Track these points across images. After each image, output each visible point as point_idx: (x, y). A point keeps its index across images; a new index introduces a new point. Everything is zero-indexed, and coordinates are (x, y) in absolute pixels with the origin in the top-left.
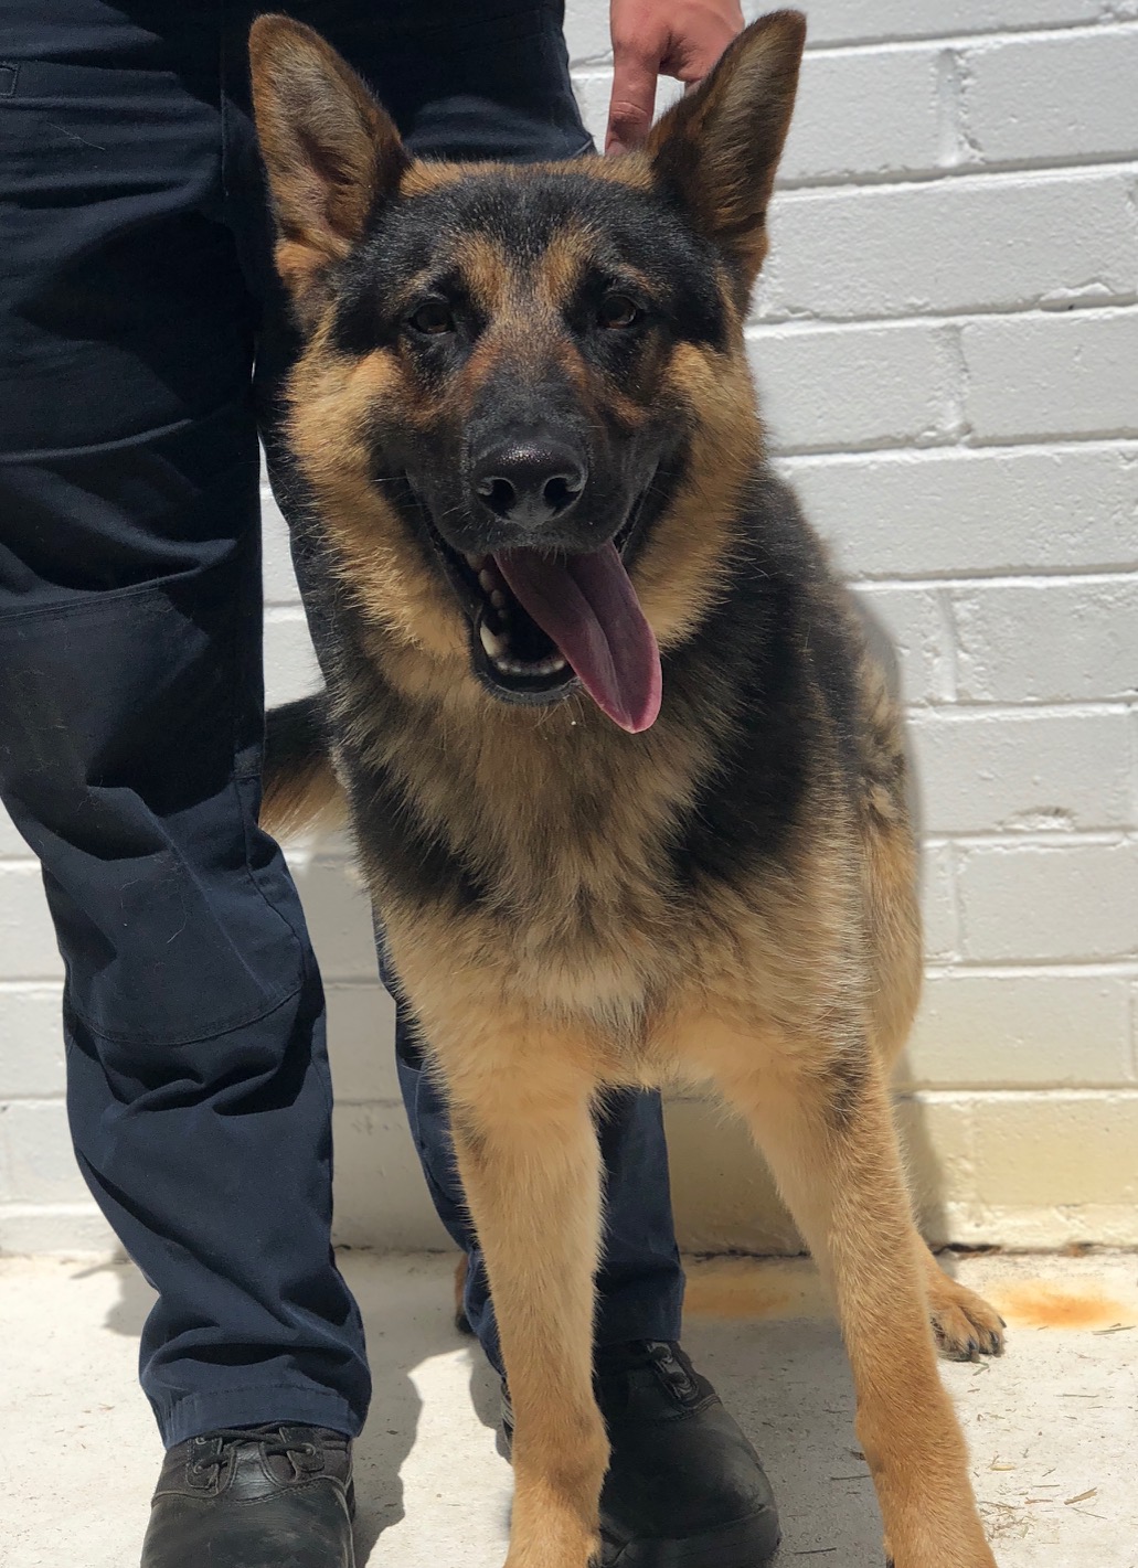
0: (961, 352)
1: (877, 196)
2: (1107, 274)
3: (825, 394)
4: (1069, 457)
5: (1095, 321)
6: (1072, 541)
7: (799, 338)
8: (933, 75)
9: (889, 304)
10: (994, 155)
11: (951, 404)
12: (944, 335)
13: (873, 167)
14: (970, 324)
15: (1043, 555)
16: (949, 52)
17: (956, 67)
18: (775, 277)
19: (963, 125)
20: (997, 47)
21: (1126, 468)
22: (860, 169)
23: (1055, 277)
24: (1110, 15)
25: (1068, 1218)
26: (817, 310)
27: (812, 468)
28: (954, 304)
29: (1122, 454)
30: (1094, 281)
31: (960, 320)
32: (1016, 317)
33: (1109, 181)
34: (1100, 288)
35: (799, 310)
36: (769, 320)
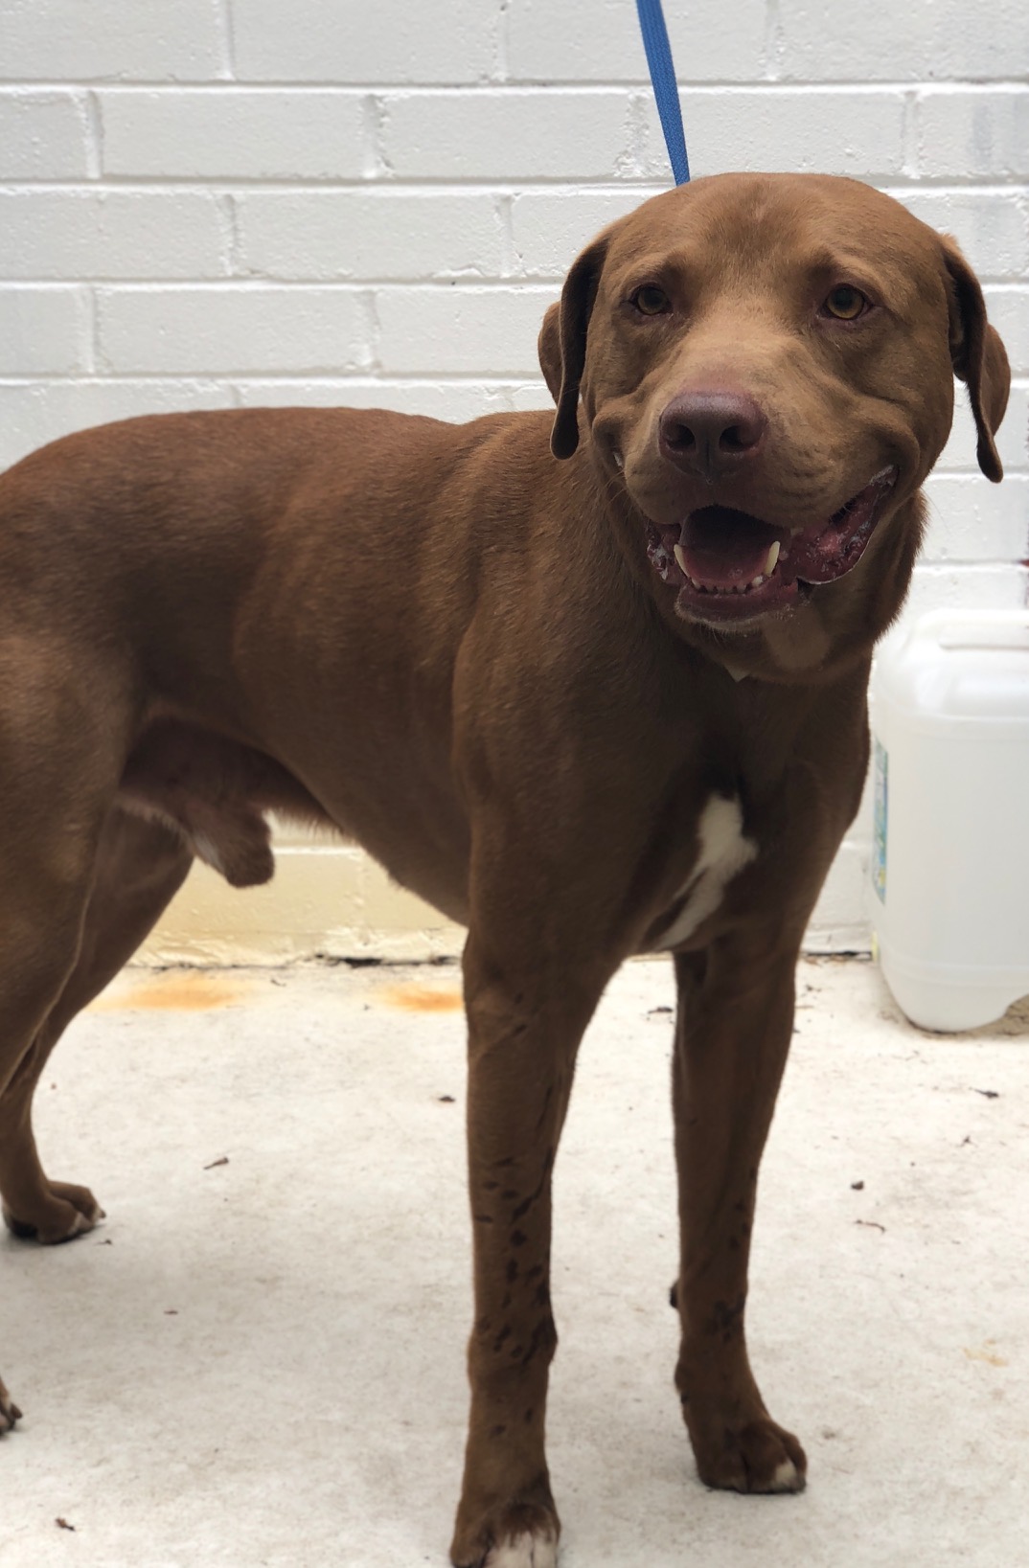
0: (375, 311)
1: (316, 196)
2: (480, 262)
3: (275, 334)
5: (470, 295)
7: (257, 293)
8: (360, 112)
9: (325, 273)
10: (402, 173)
11: (366, 347)
12: (363, 297)
13: (315, 174)
14: (382, 290)
16: (372, 98)
17: (376, 108)
18: (240, 246)
19: (382, 151)
20: (406, 97)
21: (490, 399)
22: (306, 174)
23: (443, 261)
24: (486, 82)
25: (431, 938)
26: (272, 273)
27: (264, 387)
28: (371, 276)
29: (487, 389)
30: (470, 267)
31: (375, 288)
32: (415, 288)
33: (482, 198)
34: (475, 272)
35: (258, 272)
36: (236, 278)
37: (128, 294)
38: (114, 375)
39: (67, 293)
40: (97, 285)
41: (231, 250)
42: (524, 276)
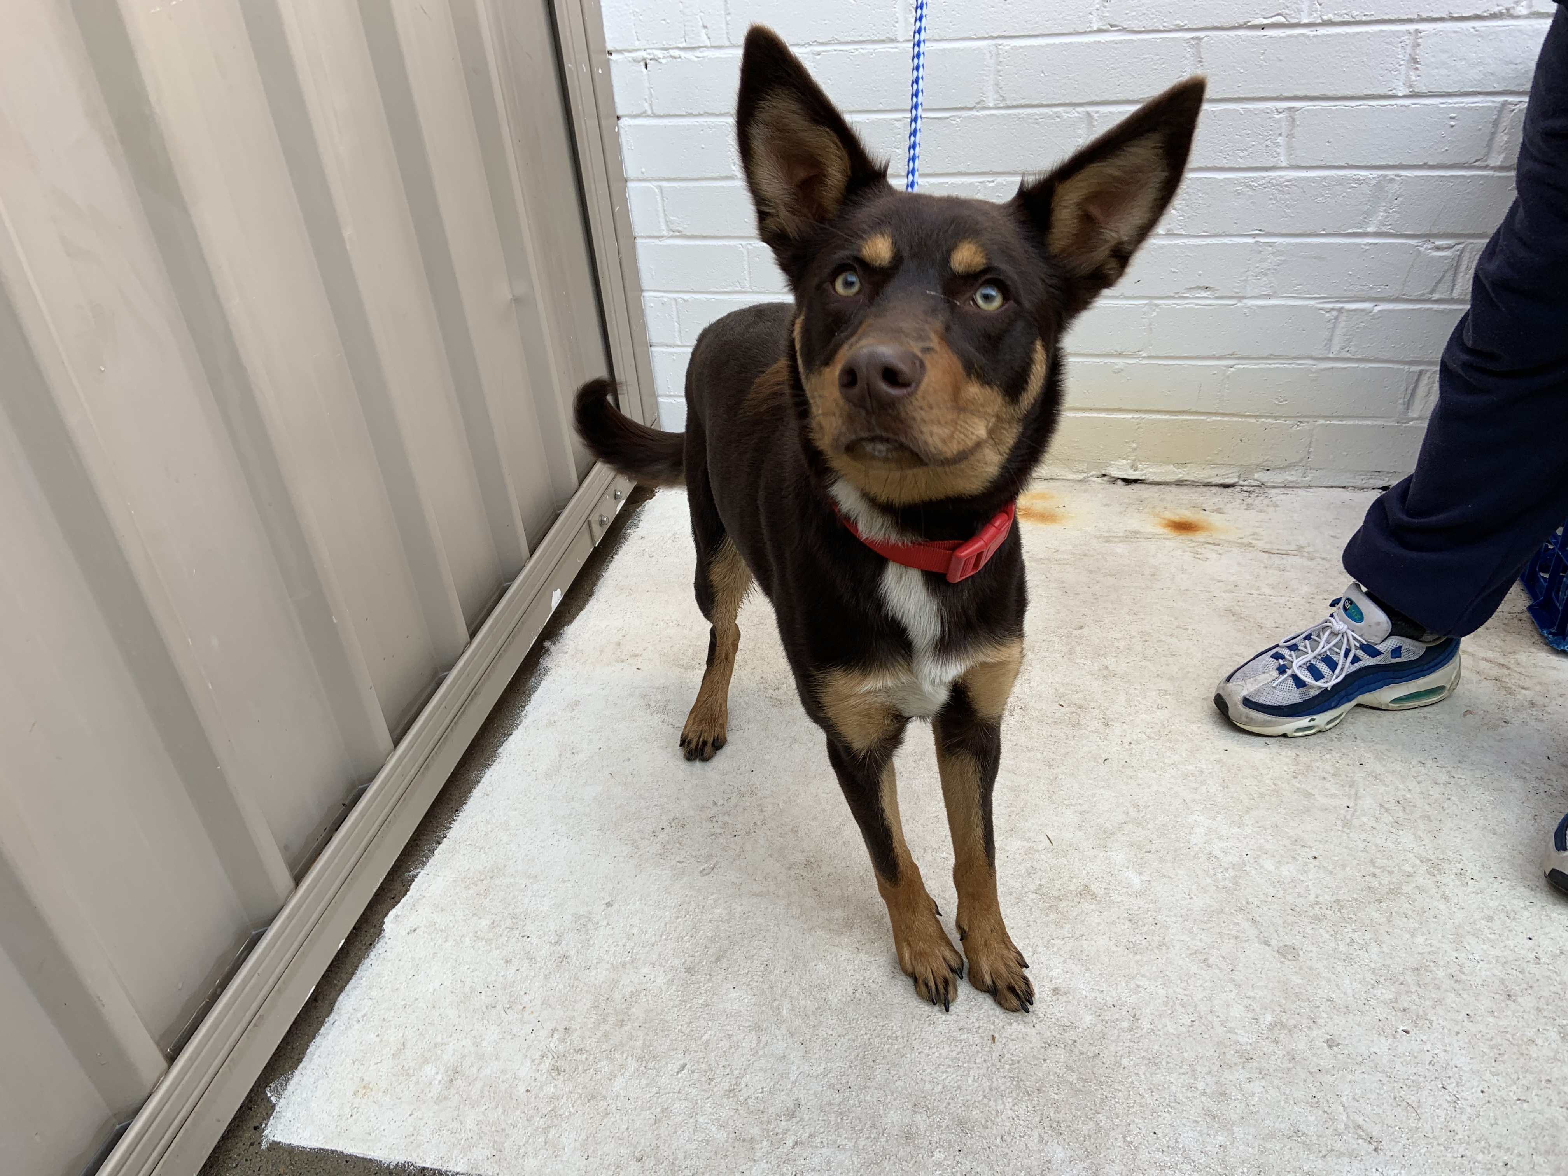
0: (1199, 52)
2: (1287, 11)
3: (1123, 73)
4: (1249, 110)
5: (1275, 37)
6: (1242, 154)
7: (1114, 42)
9: (1165, 24)
12: (1192, 42)
14: (1207, 36)
15: (1225, 161)
18: (1105, 7)
21: (1277, 117)
23: (1258, 12)
25: (1178, 469)
26: (1126, 26)
27: (1110, 112)
28: (1201, 26)
30: (1278, 15)
31: (1201, 34)
32: (1232, 33)
34: (1281, 19)
35: (1115, 26)
36: (1100, 31)
37: (1021, 47)
38: (1008, 107)
39: (979, 48)
40: (1000, 41)
41: (1097, 9)
42: (1320, 21)
